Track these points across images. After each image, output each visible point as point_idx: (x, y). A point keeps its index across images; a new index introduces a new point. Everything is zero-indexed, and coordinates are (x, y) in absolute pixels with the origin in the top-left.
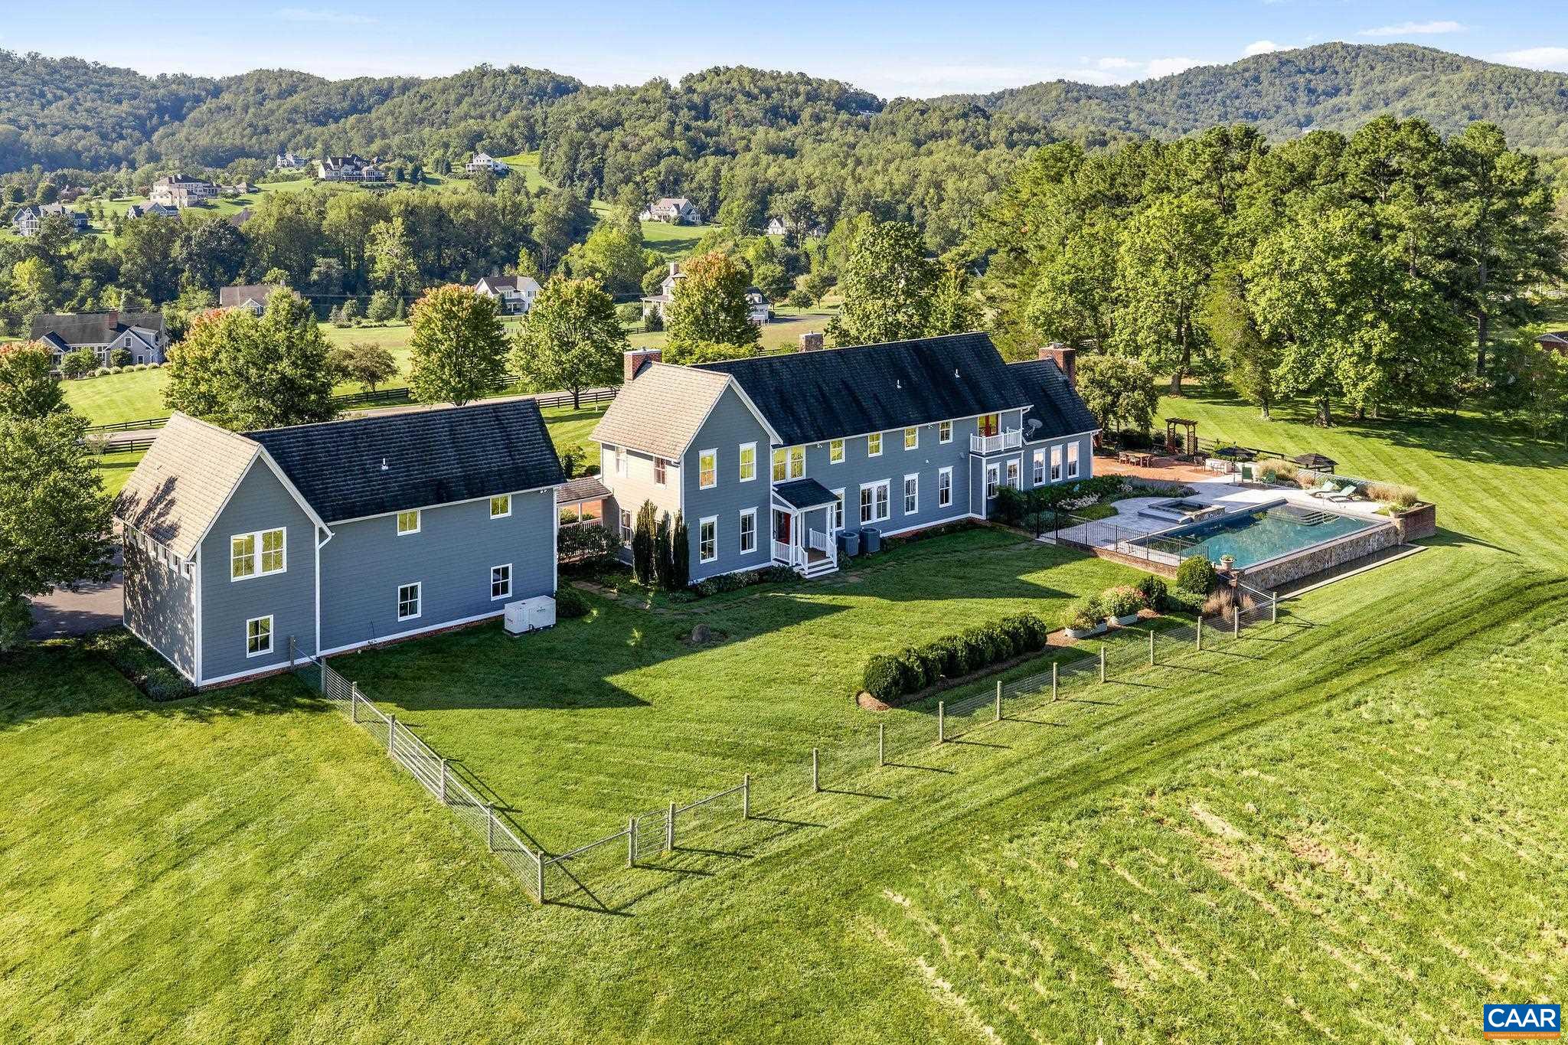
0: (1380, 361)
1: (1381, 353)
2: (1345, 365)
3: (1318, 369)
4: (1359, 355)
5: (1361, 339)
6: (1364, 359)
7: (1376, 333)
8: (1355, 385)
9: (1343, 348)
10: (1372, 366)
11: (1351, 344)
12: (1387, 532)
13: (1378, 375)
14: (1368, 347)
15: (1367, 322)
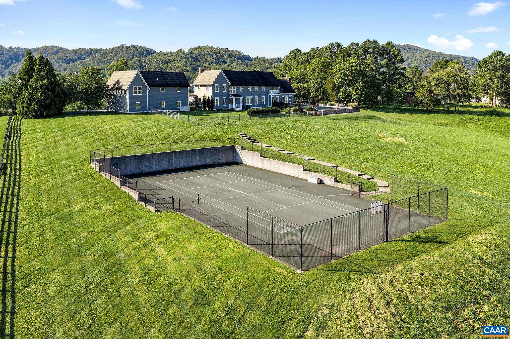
1: (361, 88)
2: (353, 91)
3: (347, 93)
4: (356, 89)
5: (357, 85)
7: (360, 84)
8: (355, 96)
9: (353, 87)
10: (359, 91)
15: (358, 82)
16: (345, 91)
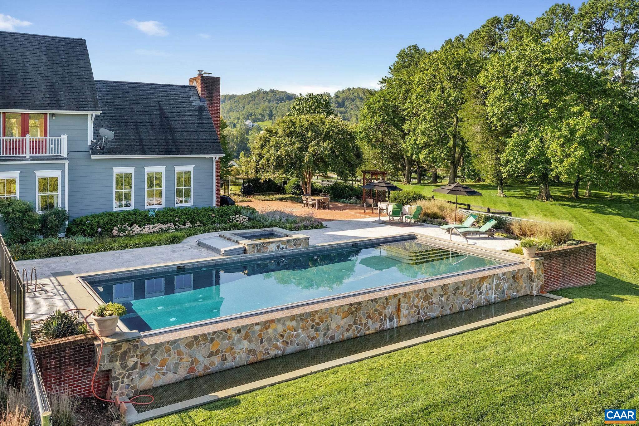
0: (583, 142)
1: (584, 136)
2: (554, 146)
3: (533, 151)
4: (565, 137)
5: (568, 125)
6: (569, 140)
7: (580, 121)
8: (561, 162)
9: (552, 132)
10: (575, 145)
11: (560, 130)
12: (515, 277)
13: (580, 152)
14: (573, 132)
15: (574, 113)
16: (524, 146)
